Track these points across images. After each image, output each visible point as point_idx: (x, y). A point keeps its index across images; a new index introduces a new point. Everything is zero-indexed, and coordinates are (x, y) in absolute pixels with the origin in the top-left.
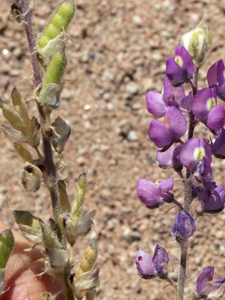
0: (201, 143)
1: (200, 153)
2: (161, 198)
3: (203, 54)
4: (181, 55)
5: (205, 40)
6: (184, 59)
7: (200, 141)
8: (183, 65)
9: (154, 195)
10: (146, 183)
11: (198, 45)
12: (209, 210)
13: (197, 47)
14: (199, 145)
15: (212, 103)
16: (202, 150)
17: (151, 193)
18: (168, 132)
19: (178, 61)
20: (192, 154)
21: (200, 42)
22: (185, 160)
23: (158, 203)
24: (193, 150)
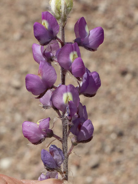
0: (68, 89)
1: (67, 98)
2: (43, 135)
3: (65, 16)
4: (46, 19)
5: (65, 4)
6: (49, 22)
7: (67, 87)
8: (49, 27)
9: (37, 134)
10: (29, 125)
11: (61, 8)
12: (80, 140)
13: (61, 10)
14: (66, 91)
15: (74, 55)
16: (69, 94)
17: (33, 133)
18: (42, 82)
19: (44, 24)
20: (62, 98)
21: (62, 6)
22: (57, 104)
23: (40, 139)
24: (62, 95)
